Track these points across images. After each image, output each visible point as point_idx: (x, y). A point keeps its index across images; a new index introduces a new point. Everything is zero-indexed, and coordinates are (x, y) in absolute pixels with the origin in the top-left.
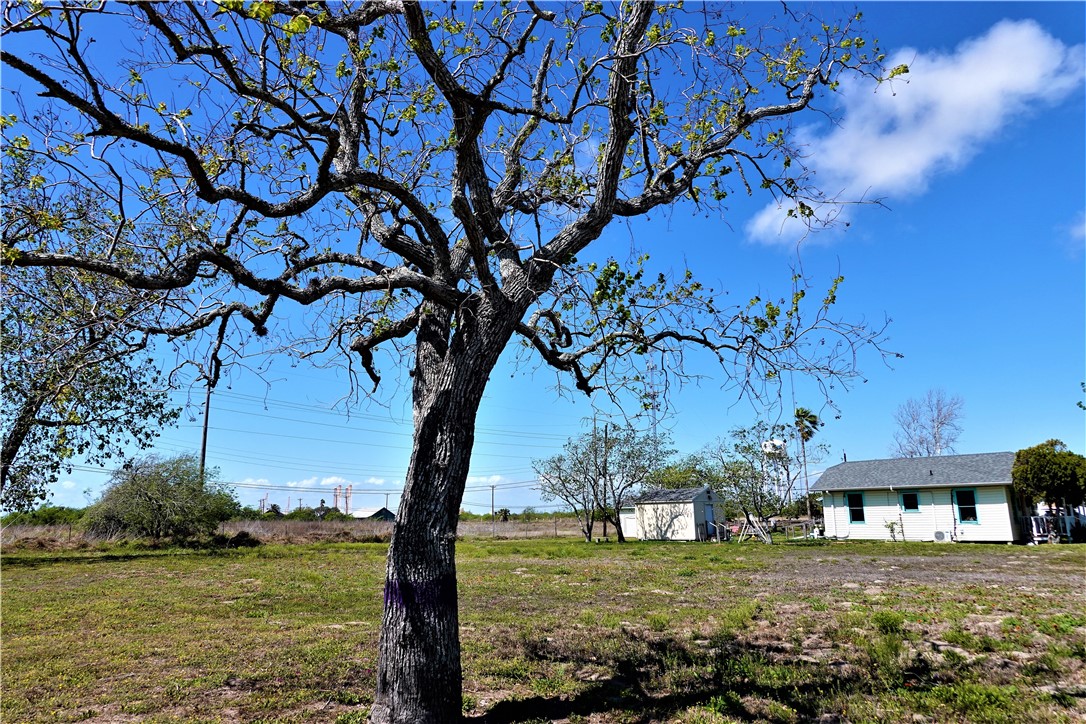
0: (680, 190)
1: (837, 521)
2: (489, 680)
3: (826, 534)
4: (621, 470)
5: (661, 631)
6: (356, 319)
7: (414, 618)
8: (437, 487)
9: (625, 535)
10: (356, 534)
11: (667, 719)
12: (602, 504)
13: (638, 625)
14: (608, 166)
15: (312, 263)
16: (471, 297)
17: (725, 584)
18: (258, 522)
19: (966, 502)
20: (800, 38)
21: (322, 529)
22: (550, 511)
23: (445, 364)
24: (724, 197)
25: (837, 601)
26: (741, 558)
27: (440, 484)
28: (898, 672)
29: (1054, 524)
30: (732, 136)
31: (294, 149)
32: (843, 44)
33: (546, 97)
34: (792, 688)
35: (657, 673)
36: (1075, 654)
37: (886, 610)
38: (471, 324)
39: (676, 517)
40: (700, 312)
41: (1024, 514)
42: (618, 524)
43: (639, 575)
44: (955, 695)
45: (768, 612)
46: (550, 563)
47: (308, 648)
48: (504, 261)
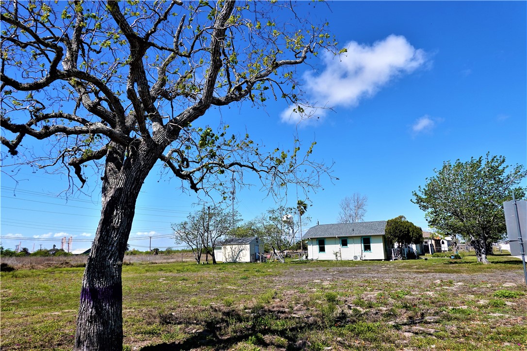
0: (244, 95)
1: (313, 252)
2: (139, 336)
3: (308, 258)
4: (215, 229)
5: (229, 306)
6: (73, 149)
7: (97, 307)
8: (113, 238)
9: (216, 260)
10: (72, 263)
11: (228, 349)
12: (206, 245)
13: (219, 304)
14: (209, 80)
15: (46, 117)
16: (136, 141)
17: (261, 283)
18: (14, 258)
19: (367, 243)
20: (302, 30)
21: (53, 261)
22: (180, 249)
23: (120, 174)
24: (265, 100)
25: (310, 289)
26: (270, 270)
27: (115, 237)
28: (333, 320)
29: (400, 251)
30: (270, 72)
31: (36, 54)
32: (320, 36)
33: (181, 43)
34: (286, 330)
35: (225, 327)
36: (404, 307)
37: (331, 291)
38: (135, 154)
39: (241, 251)
40: (252, 154)
41: (389, 248)
42: (213, 255)
43: (221, 280)
44: (355, 328)
45: (280, 295)
46: (178, 275)
47: (37, 326)
48: (154, 123)
